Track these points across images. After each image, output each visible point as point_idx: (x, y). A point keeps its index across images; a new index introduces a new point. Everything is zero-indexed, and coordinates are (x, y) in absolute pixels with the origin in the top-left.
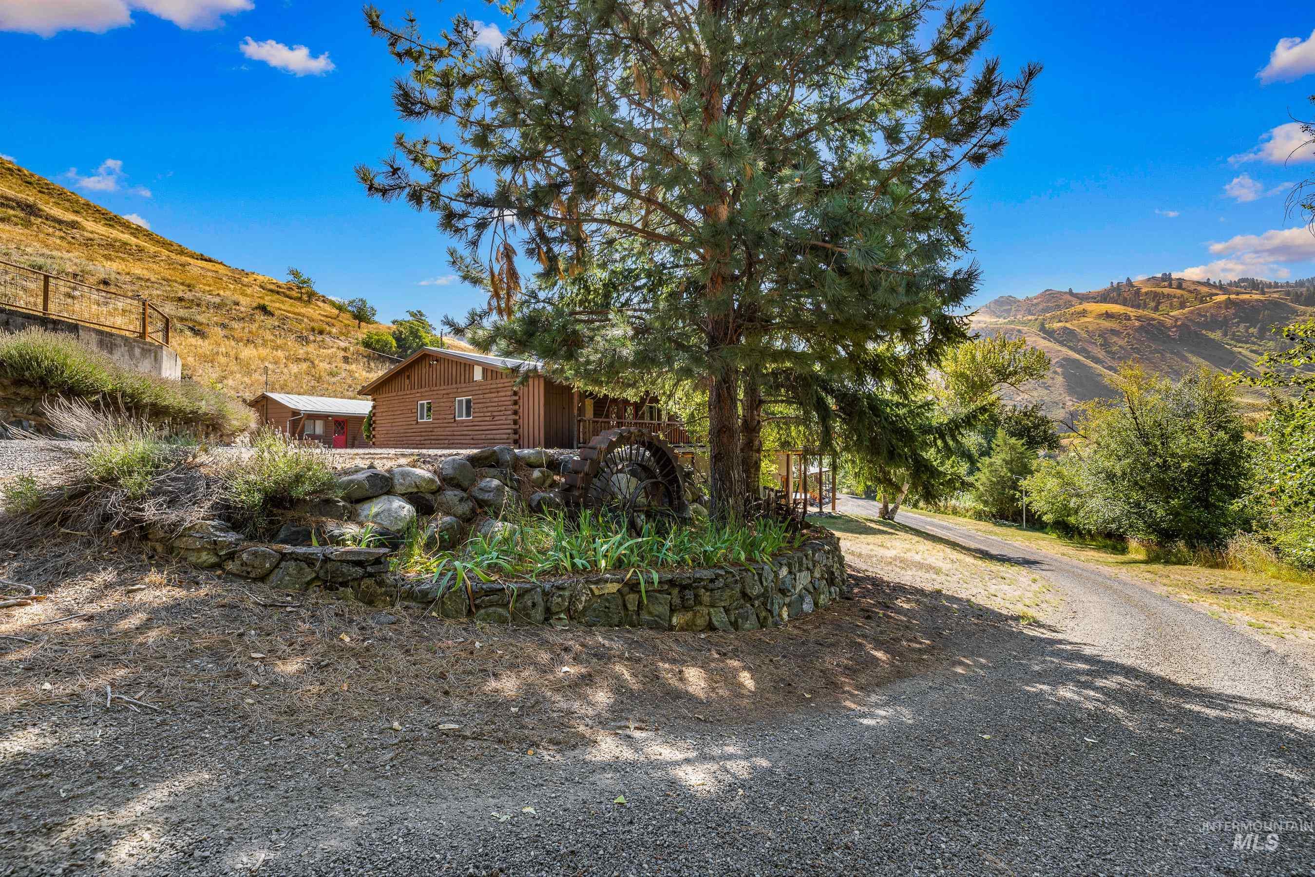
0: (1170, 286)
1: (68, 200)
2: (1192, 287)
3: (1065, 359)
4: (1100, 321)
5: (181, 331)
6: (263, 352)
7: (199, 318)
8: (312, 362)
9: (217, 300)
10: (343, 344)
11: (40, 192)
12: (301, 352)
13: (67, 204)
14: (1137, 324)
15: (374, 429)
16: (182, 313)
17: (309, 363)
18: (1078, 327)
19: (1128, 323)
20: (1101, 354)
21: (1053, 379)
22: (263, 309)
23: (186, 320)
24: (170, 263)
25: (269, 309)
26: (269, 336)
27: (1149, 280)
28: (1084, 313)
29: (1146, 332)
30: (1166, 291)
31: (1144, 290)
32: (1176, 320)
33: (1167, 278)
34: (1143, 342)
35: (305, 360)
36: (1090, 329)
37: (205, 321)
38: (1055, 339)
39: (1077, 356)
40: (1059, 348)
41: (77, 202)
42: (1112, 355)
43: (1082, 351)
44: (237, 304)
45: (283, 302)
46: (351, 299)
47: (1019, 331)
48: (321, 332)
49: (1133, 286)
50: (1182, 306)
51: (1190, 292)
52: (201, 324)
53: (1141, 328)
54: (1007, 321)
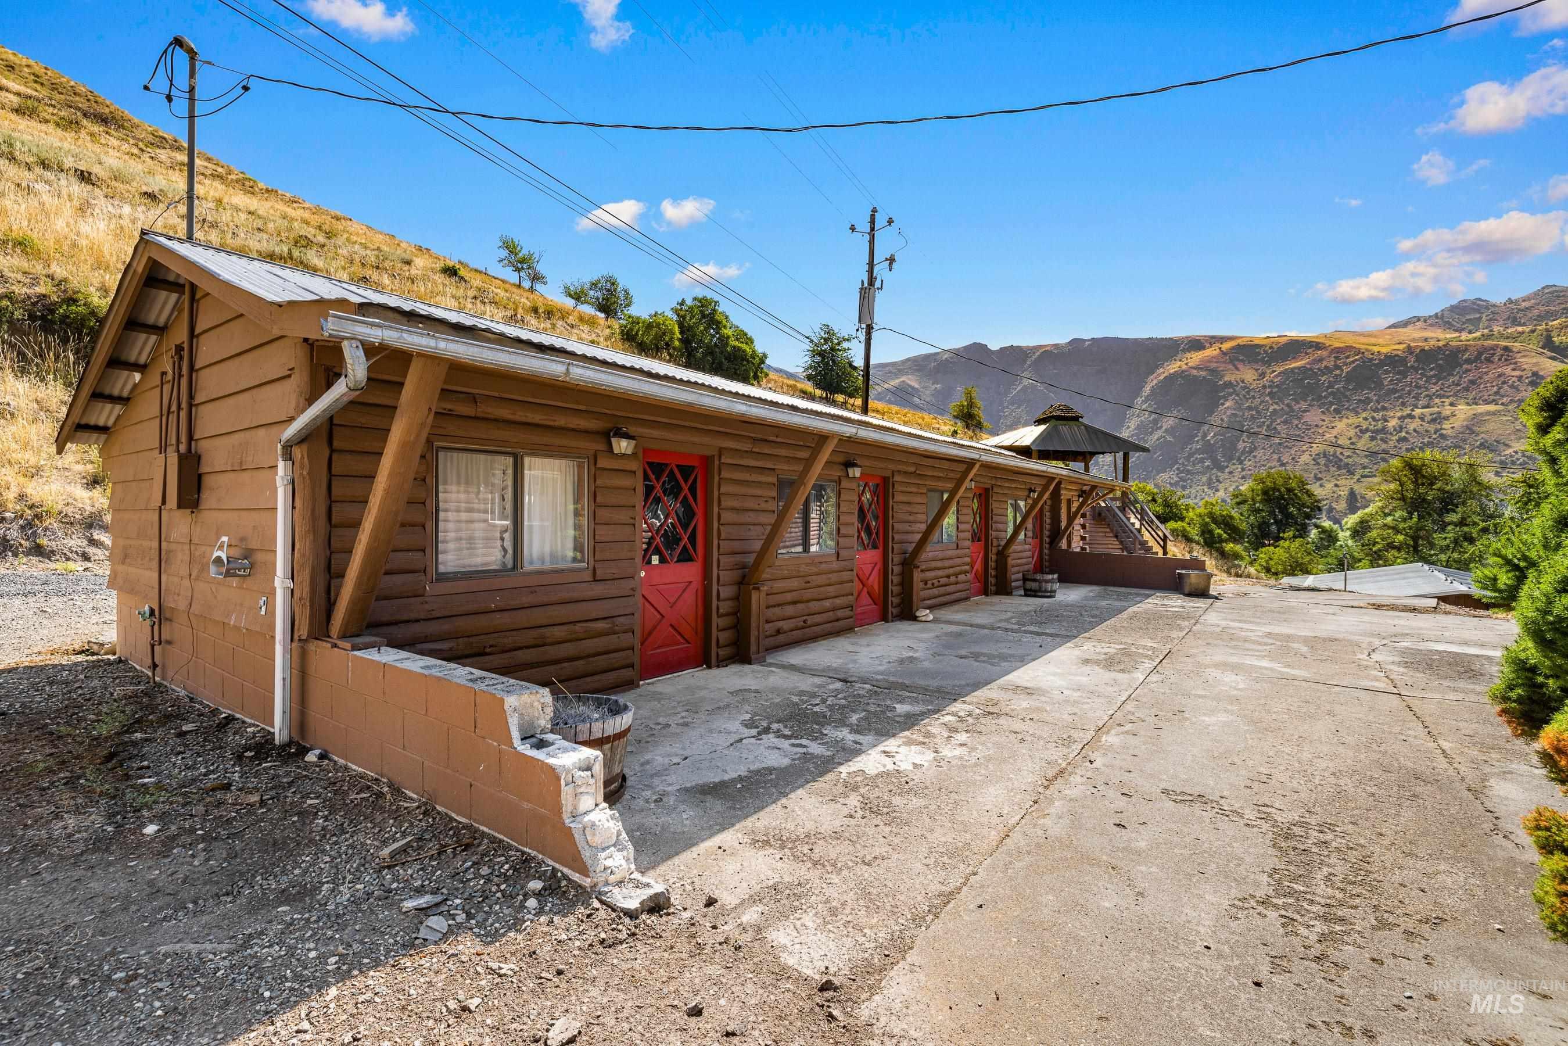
54: (1478, 334)
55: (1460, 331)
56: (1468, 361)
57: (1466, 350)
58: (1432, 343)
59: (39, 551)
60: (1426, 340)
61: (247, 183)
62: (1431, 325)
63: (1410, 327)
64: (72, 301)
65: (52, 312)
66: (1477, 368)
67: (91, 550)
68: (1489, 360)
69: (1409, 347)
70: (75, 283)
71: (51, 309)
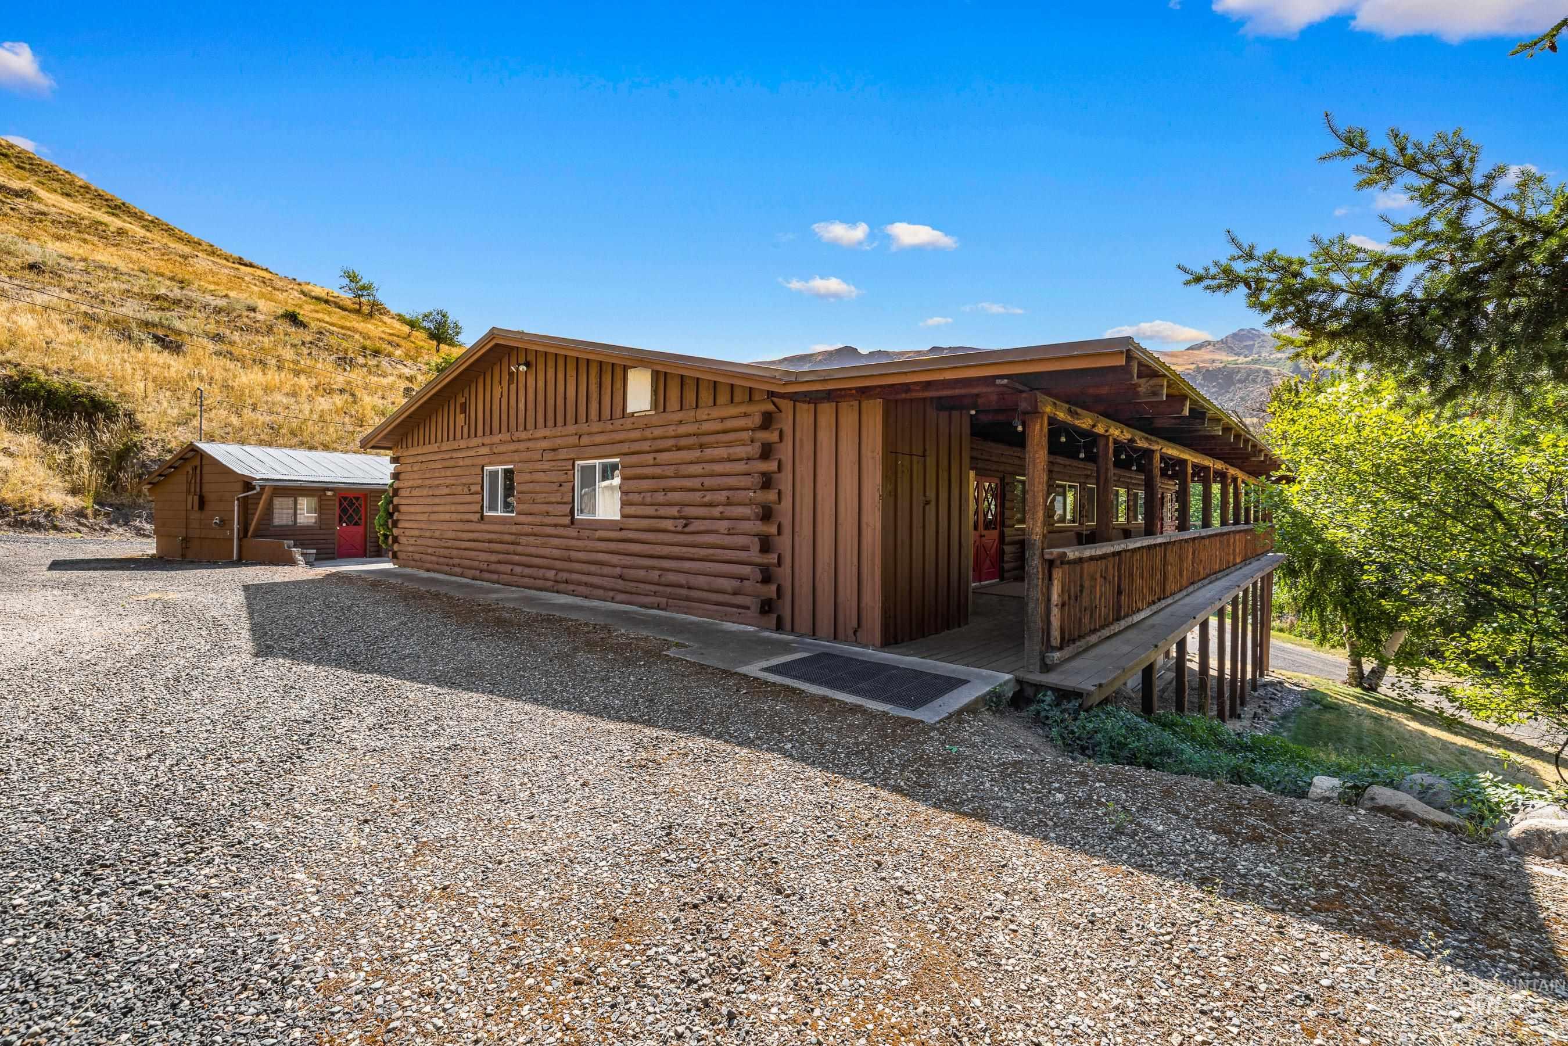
1: (59, 180)
5: (141, 341)
6: (273, 377)
7: (177, 324)
8: (353, 395)
9: (222, 303)
10: (407, 372)
11: (18, 167)
12: (339, 379)
13: (56, 185)
15: (395, 524)
16: (153, 316)
17: (346, 396)
22: (292, 318)
23: (154, 325)
24: (164, 252)
25: (300, 318)
26: (288, 354)
35: (342, 391)
37: (184, 328)
41: (72, 183)
44: (254, 310)
45: (329, 313)
46: (426, 311)
48: (376, 353)
52: (179, 333)
54: (1249, 359)
55: (1238, 354)
56: (1240, 381)
57: (1239, 372)
58: (1218, 365)
59: (55, 528)
60: (1213, 361)
61: (100, 228)
62: (1218, 349)
63: (1203, 350)
64: (28, 379)
65: (17, 387)
66: (1246, 387)
67: (81, 528)
68: (1254, 381)
69: (1198, 368)
70: (25, 364)
71: (15, 385)
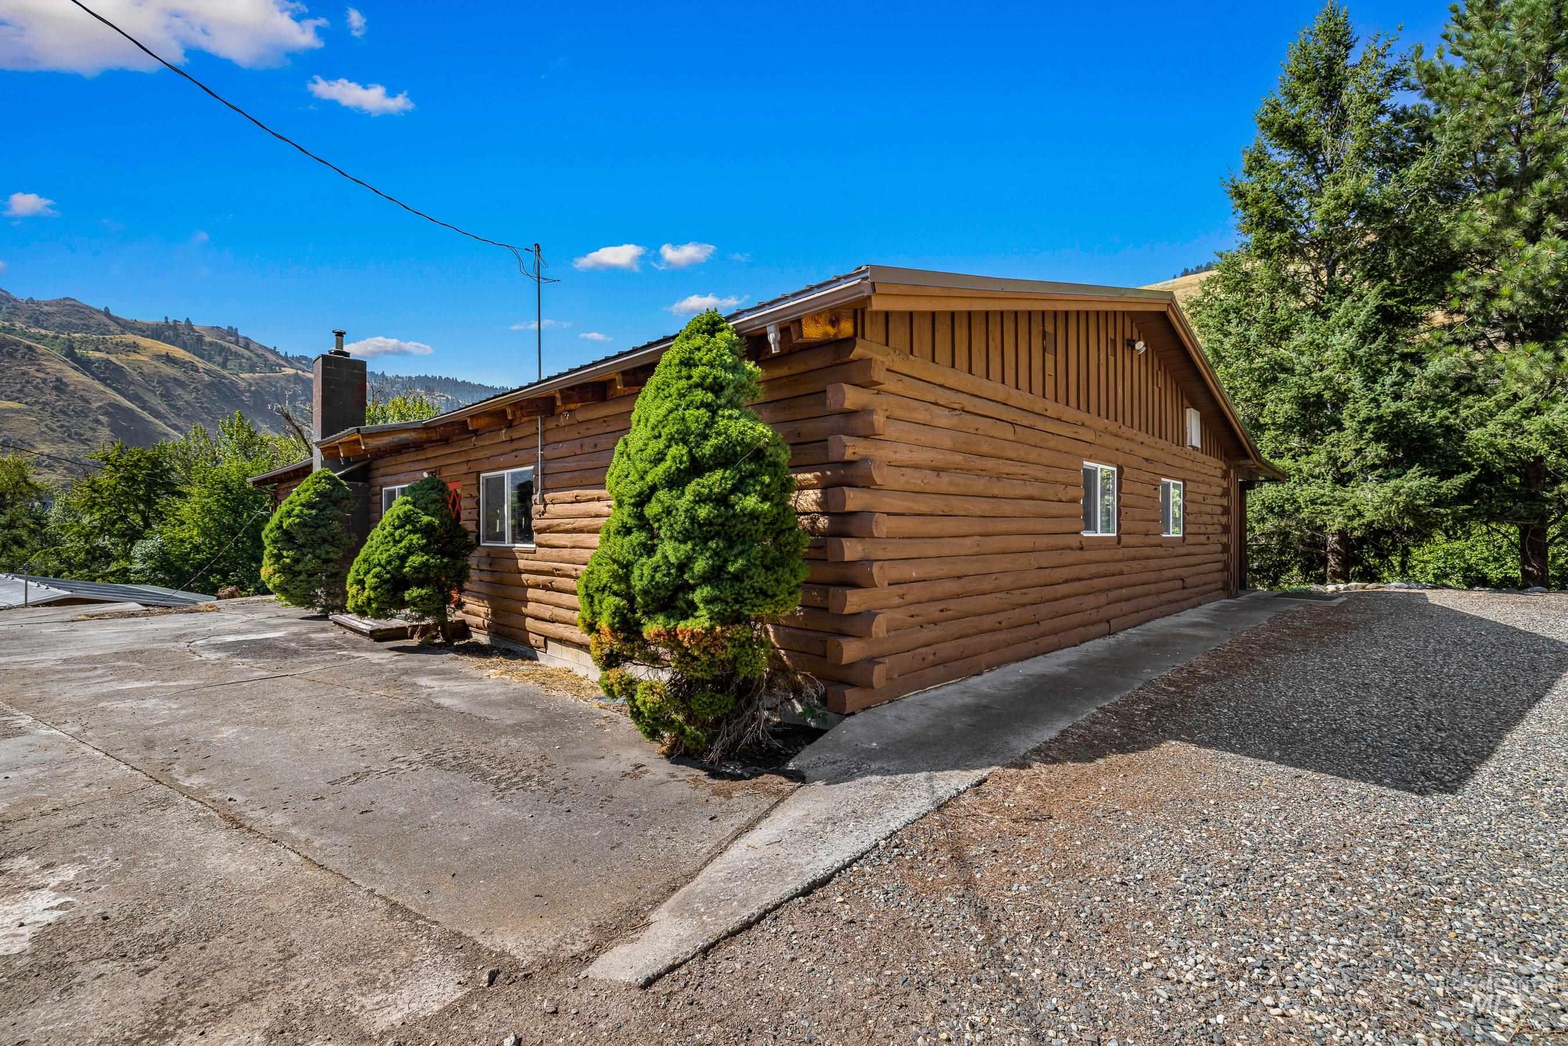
0: (237, 343)
2: (260, 352)
3: (110, 405)
4: (159, 364)
14: (206, 378)
18: (128, 364)
19: (196, 375)
20: (163, 408)
21: (94, 430)
27: (213, 328)
28: (135, 348)
29: (218, 391)
30: (233, 347)
31: (208, 339)
32: (250, 385)
33: (232, 332)
34: (213, 402)
36: (146, 370)
38: (92, 373)
39: (127, 404)
40: (102, 388)
42: (178, 411)
43: (135, 398)
47: (29, 348)
49: (192, 329)
50: (252, 369)
51: (257, 355)
53: (211, 385)
68: (11, 355)
